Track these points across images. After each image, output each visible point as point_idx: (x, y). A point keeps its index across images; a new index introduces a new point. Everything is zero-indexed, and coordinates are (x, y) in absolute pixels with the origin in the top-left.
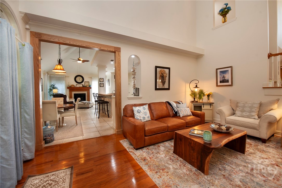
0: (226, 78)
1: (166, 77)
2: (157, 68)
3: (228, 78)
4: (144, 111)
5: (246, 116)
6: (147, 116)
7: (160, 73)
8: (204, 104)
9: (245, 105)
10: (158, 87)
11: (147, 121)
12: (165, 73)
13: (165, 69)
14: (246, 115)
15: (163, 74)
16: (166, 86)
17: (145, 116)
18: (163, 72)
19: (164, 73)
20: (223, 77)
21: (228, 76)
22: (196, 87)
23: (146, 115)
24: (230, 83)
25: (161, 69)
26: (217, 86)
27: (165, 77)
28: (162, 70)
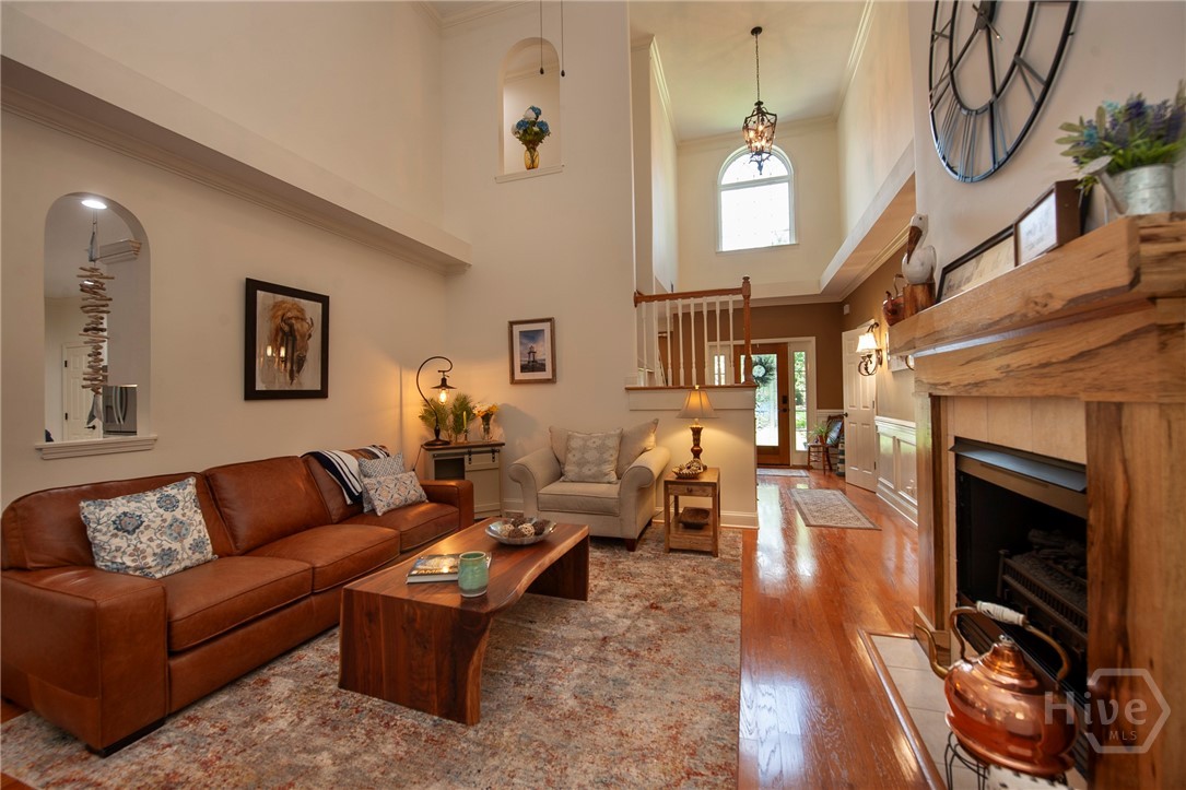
0: (539, 357)
1: (310, 336)
2: (259, 292)
3: (543, 358)
4: (168, 516)
5: (590, 477)
6: (188, 541)
7: (274, 317)
8: (473, 450)
9: (588, 443)
10: (260, 386)
11: (186, 569)
12: (303, 319)
13: (302, 300)
14: (590, 473)
15: (293, 321)
16: (309, 379)
17: (176, 546)
18: (289, 315)
19: (297, 318)
20: (528, 351)
21: (542, 351)
22: (444, 384)
23: (180, 537)
24: (547, 375)
25: (280, 297)
26: (513, 381)
27: (303, 336)
28: (283, 302)
